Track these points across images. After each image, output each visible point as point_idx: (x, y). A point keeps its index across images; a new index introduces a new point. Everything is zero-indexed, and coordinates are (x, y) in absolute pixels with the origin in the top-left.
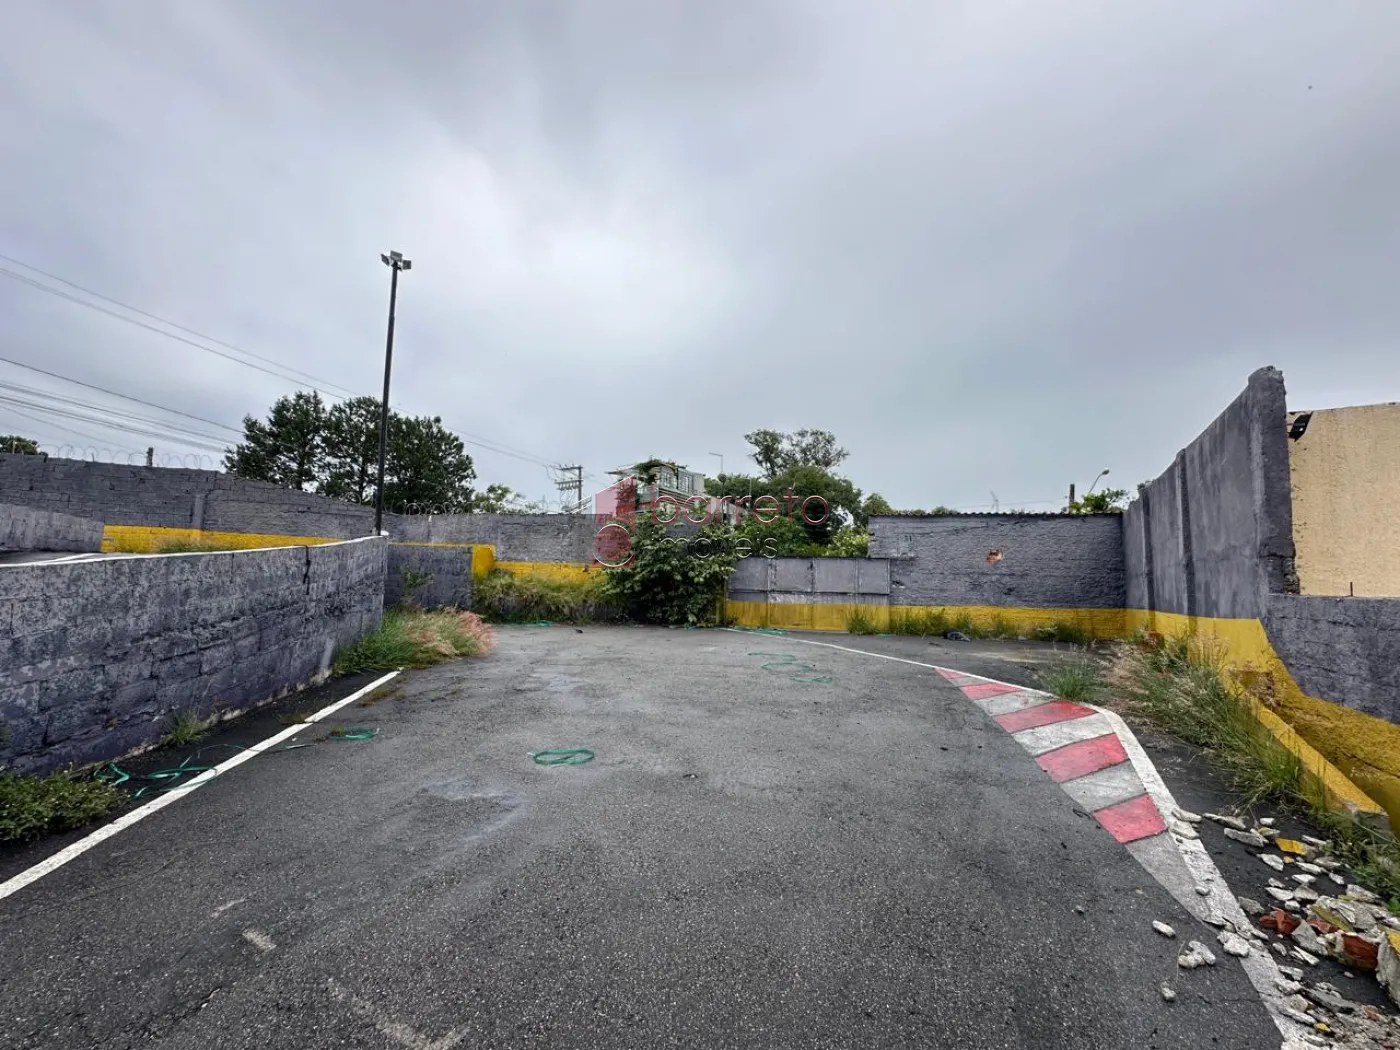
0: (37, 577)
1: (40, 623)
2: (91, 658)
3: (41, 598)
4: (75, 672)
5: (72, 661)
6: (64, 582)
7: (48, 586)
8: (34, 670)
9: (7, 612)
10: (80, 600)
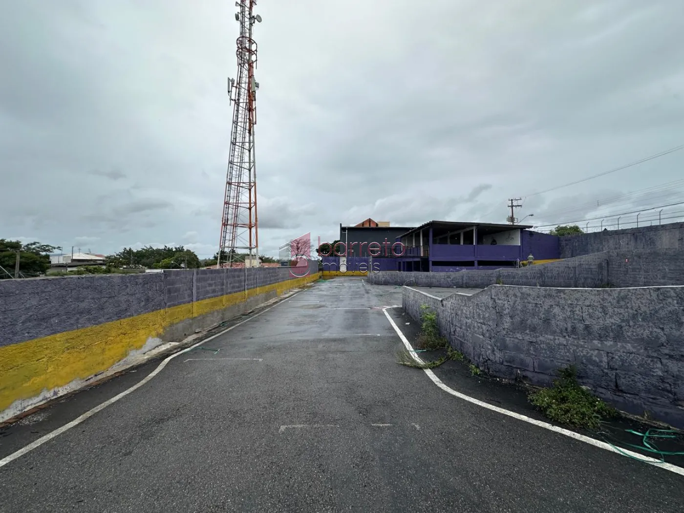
0: (595, 295)
1: (601, 319)
2: (646, 349)
3: (599, 306)
4: (633, 355)
5: (629, 346)
6: (614, 299)
7: (603, 300)
8: (601, 344)
9: (579, 311)
10: (631, 311)
